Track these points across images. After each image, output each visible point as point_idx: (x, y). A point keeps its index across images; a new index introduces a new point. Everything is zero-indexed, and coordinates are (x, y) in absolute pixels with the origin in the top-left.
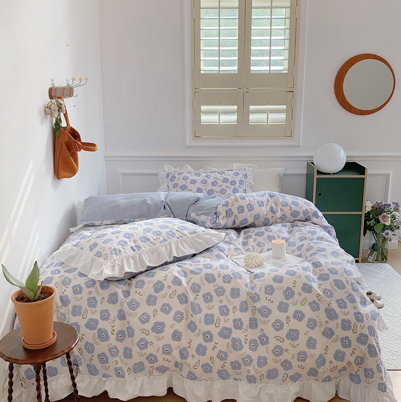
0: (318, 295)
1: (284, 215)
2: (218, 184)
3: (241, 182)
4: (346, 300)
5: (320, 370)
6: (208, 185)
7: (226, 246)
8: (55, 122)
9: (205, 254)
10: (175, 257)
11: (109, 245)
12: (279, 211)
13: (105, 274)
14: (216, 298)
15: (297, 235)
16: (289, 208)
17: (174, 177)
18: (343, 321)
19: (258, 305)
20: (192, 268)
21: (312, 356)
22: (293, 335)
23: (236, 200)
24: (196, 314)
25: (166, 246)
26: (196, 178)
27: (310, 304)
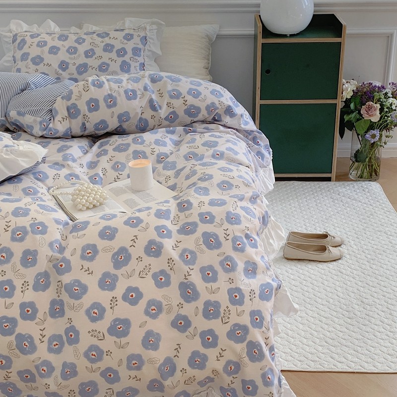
0: (170, 260)
1: (174, 113)
2: (95, 54)
3: (136, 51)
4: (218, 268)
5: (167, 383)
6: (79, 56)
7: (51, 172)
9: (6, 186)
12: (165, 107)
15: (184, 149)
17: (23, 42)
18: (207, 304)
19: (67, 279)
21: (151, 361)
22: (120, 328)
23: (86, 89)
26: (58, 44)
27: (155, 276)
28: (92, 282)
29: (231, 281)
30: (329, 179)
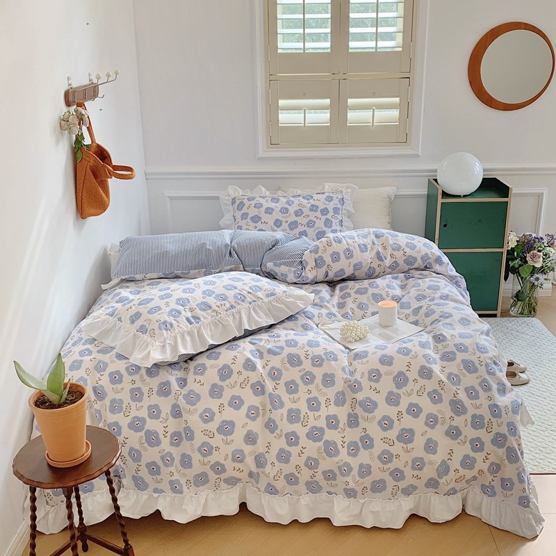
0: (441, 382)
1: (395, 262)
2: (303, 213)
3: (336, 210)
4: (479, 388)
5: (442, 481)
6: (290, 214)
7: (315, 311)
8: (74, 138)
9: (289, 324)
10: (246, 330)
11: (156, 316)
12: (389, 257)
13: (153, 359)
15: (413, 292)
16: (402, 252)
17: (242, 204)
18: (474, 416)
19: (360, 396)
20: (269, 346)
21: (431, 463)
22: (406, 436)
23: (329, 244)
24: (276, 409)
25: (233, 315)
26: (273, 205)
27: (429, 394)
28: (380, 399)
29: (490, 398)
30: (495, 316)
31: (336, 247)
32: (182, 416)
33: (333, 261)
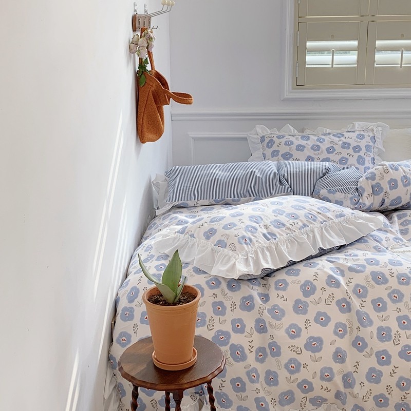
2: (335, 150)
3: (368, 148)
6: (322, 152)
7: (381, 235)
9: (358, 245)
10: (321, 249)
11: (232, 232)
13: (239, 271)
14: (391, 306)
17: (272, 142)
20: (349, 264)
23: (386, 171)
24: (365, 327)
25: (307, 234)
26: (304, 143)
31: (393, 174)
32: (266, 331)
33: (391, 189)
